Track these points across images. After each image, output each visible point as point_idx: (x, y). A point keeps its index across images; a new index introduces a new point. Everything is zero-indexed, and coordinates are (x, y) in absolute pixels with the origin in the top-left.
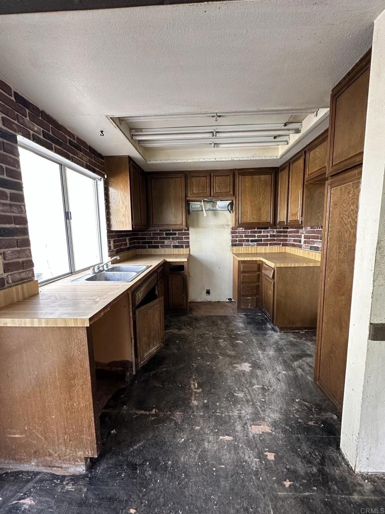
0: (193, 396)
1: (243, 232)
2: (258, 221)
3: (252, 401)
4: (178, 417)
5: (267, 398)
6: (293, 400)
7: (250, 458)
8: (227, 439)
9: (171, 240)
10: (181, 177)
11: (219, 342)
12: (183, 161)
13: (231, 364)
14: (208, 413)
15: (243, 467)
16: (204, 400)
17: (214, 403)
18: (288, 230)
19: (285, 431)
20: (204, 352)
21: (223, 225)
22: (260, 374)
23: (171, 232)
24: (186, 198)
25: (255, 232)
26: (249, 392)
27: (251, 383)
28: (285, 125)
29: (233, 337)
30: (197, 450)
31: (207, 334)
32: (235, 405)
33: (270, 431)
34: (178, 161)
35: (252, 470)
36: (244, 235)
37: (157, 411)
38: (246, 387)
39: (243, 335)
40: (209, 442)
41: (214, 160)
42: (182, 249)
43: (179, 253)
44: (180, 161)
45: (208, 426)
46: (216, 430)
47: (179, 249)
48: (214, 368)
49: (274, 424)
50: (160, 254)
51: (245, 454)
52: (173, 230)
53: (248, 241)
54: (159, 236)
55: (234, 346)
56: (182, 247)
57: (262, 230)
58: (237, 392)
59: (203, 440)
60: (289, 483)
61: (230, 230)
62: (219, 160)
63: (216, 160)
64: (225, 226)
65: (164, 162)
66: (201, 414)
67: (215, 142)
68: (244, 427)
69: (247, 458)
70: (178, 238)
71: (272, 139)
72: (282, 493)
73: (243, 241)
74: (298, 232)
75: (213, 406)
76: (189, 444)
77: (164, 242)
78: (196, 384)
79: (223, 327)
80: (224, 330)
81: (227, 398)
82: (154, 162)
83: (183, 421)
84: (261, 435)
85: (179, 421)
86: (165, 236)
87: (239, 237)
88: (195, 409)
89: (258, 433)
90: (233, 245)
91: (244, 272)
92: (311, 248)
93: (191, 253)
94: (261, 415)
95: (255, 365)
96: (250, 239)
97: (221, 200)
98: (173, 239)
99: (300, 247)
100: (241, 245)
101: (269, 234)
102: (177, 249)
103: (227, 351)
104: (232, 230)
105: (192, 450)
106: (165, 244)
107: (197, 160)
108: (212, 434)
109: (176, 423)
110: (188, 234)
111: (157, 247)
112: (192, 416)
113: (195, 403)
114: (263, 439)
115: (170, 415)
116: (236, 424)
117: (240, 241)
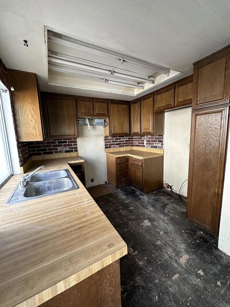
0: (136, 259)
1: (111, 139)
2: (122, 133)
3: (167, 243)
4: (140, 281)
5: (171, 237)
6: (181, 232)
7: (195, 281)
8: (177, 277)
9: (63, 147)
10: (72, 100)
11: (121, 213)
12: (79, 88)
13: (139, 224)
14: (153, 266)
15: (197, 289)
16: (144, 258)
17: (151, 257)
18: (133, 137)
19: (193, 253)
20: (118, 223)
21: (99, 135)
22: (157, 224)
23: (63, 140)
24: (76, 116)
25: (118, 139)
26: (161, 238)
27: (157, 232)
28: (149, 77)
29: (126, 207)
30: (170, 298)
31: (109, 209)
32: (162, 251)
33: (189, 257)
34: (75, 87)
35: (202, 288)
36: (112, 141)
37: (123, 287)
38: (158, 236)
39: (130, 203)
40: (171, 287)
41: (100, 91)
42: (72, 153)
43: (71, 156)
44: (76, 87)
45: (161, 276)
46: (167, 275)
47: (70, 153)
48: (132, 231)
49: (187, 252)
50: (54, 158)
51: (192, 281)
52: (64, 140)
53: (114, 144)
54: (52, 145)
55: (131, 211)
56: (72, 151)
57: (121, 138)
58: (156, 242)
59: (167, 288)
60: (219, 282)
61: (103, 138)
62: (103, 91)
63: (101, 91)
64: (101, 136)
65: (63, 86)
66: (151, 269)
67: (106, 79)
68: (177, 263)
69: (194, 282)
70: (68, 145)
71: (136, 84)
72: (222, 291)
73: (111, 144)
74: (141, 138)
75: (153, 259)
76: (162, 298)
77: (57, 149)
78: (131, 249)
79: (116, 202)
80: (117, 204)
81: (155, 249)
82: (54, 84)
83: (145, 282)
84: (187, 262)
85: (143, 284)
86: (57, 144)
87: (109, 142)
88: (145, 268)
89: (185, 262)
90: (106, 148)
91: (120, 164)
92: (152, 147)
93: (79, 155)
94: (177, 250)
95: (151, 220)
96: (115, 143)
97: (98, 119)
98: (65, 146)
99: (144, 146)
100: (111, 147)
101: (125, 140)
102: (68, 153)
103: (130, 217)
104: (105, 138)
105: (167, 300)
106: (58, 150)
107: (89, 89)
108: (167, 279)
109: (143, 287)
110: (76, 142)
111: (52, 153)
112: (147, 275)
113: (141, 263)
114: (190, 264)
115: (134, 283)
116: (172, 264)
117: (110, 145)
